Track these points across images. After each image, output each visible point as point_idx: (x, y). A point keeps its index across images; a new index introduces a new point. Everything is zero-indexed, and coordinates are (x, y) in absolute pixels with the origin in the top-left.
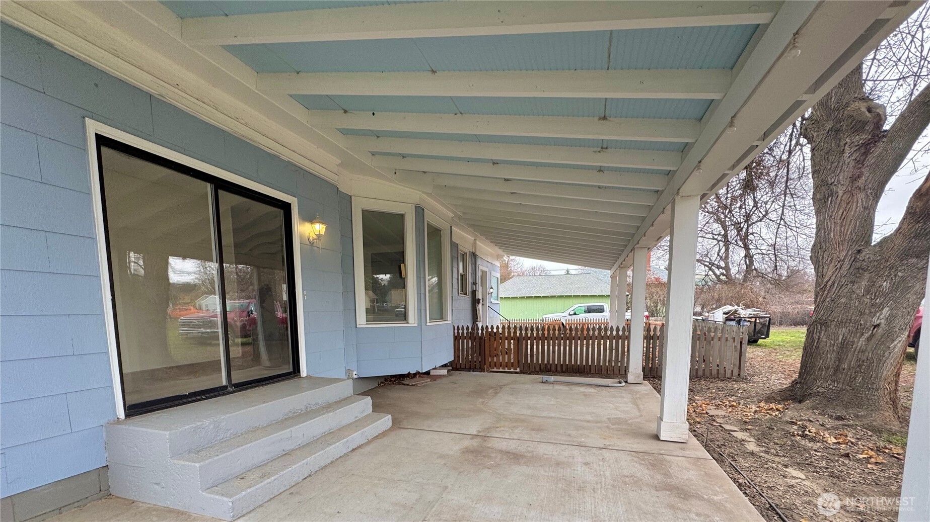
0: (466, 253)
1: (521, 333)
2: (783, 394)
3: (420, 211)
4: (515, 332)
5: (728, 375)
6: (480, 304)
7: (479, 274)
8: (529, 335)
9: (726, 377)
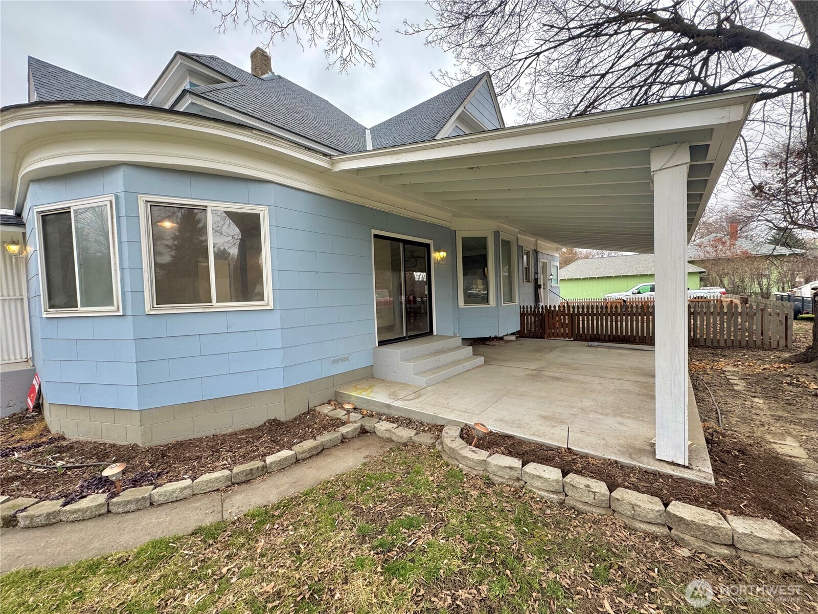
0: (529, 251)
1: (574, 311)
2: (798, 357)
3: (497, 234)
4: (569, 310)
5: (774, 345)
6: (542, 289)
7: (540, 265)
8: (581, 312)
9: (772, 347)
